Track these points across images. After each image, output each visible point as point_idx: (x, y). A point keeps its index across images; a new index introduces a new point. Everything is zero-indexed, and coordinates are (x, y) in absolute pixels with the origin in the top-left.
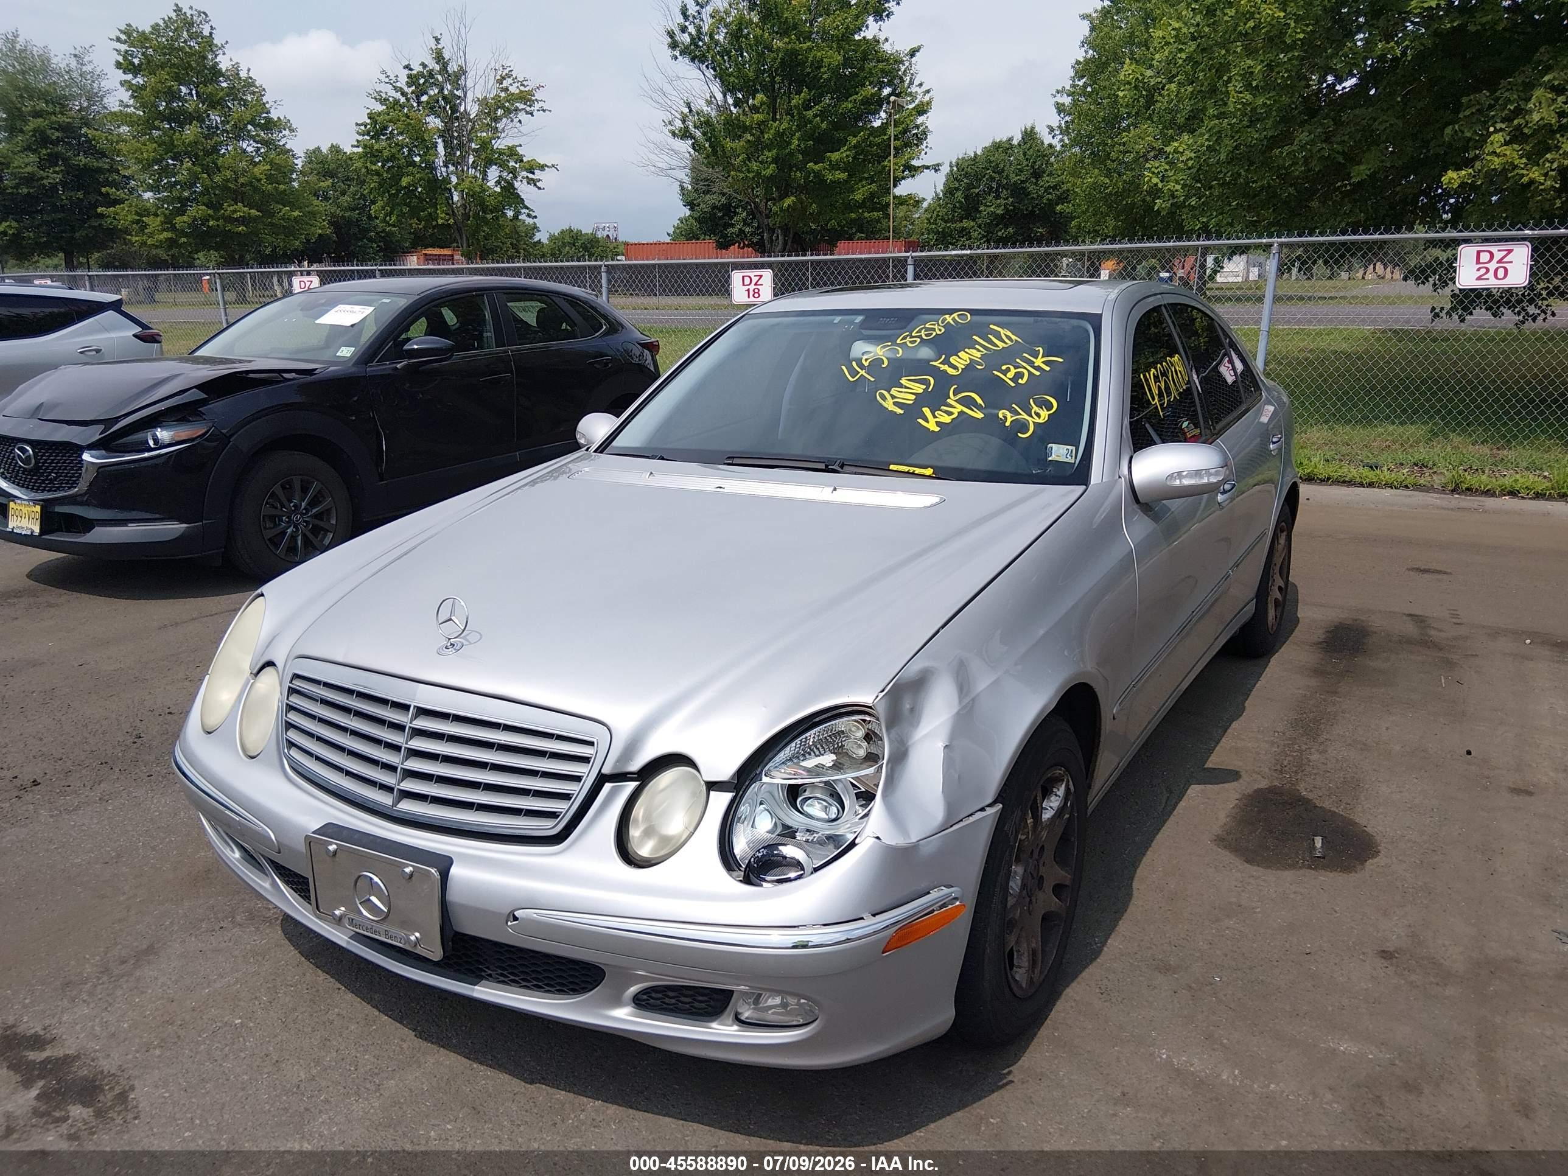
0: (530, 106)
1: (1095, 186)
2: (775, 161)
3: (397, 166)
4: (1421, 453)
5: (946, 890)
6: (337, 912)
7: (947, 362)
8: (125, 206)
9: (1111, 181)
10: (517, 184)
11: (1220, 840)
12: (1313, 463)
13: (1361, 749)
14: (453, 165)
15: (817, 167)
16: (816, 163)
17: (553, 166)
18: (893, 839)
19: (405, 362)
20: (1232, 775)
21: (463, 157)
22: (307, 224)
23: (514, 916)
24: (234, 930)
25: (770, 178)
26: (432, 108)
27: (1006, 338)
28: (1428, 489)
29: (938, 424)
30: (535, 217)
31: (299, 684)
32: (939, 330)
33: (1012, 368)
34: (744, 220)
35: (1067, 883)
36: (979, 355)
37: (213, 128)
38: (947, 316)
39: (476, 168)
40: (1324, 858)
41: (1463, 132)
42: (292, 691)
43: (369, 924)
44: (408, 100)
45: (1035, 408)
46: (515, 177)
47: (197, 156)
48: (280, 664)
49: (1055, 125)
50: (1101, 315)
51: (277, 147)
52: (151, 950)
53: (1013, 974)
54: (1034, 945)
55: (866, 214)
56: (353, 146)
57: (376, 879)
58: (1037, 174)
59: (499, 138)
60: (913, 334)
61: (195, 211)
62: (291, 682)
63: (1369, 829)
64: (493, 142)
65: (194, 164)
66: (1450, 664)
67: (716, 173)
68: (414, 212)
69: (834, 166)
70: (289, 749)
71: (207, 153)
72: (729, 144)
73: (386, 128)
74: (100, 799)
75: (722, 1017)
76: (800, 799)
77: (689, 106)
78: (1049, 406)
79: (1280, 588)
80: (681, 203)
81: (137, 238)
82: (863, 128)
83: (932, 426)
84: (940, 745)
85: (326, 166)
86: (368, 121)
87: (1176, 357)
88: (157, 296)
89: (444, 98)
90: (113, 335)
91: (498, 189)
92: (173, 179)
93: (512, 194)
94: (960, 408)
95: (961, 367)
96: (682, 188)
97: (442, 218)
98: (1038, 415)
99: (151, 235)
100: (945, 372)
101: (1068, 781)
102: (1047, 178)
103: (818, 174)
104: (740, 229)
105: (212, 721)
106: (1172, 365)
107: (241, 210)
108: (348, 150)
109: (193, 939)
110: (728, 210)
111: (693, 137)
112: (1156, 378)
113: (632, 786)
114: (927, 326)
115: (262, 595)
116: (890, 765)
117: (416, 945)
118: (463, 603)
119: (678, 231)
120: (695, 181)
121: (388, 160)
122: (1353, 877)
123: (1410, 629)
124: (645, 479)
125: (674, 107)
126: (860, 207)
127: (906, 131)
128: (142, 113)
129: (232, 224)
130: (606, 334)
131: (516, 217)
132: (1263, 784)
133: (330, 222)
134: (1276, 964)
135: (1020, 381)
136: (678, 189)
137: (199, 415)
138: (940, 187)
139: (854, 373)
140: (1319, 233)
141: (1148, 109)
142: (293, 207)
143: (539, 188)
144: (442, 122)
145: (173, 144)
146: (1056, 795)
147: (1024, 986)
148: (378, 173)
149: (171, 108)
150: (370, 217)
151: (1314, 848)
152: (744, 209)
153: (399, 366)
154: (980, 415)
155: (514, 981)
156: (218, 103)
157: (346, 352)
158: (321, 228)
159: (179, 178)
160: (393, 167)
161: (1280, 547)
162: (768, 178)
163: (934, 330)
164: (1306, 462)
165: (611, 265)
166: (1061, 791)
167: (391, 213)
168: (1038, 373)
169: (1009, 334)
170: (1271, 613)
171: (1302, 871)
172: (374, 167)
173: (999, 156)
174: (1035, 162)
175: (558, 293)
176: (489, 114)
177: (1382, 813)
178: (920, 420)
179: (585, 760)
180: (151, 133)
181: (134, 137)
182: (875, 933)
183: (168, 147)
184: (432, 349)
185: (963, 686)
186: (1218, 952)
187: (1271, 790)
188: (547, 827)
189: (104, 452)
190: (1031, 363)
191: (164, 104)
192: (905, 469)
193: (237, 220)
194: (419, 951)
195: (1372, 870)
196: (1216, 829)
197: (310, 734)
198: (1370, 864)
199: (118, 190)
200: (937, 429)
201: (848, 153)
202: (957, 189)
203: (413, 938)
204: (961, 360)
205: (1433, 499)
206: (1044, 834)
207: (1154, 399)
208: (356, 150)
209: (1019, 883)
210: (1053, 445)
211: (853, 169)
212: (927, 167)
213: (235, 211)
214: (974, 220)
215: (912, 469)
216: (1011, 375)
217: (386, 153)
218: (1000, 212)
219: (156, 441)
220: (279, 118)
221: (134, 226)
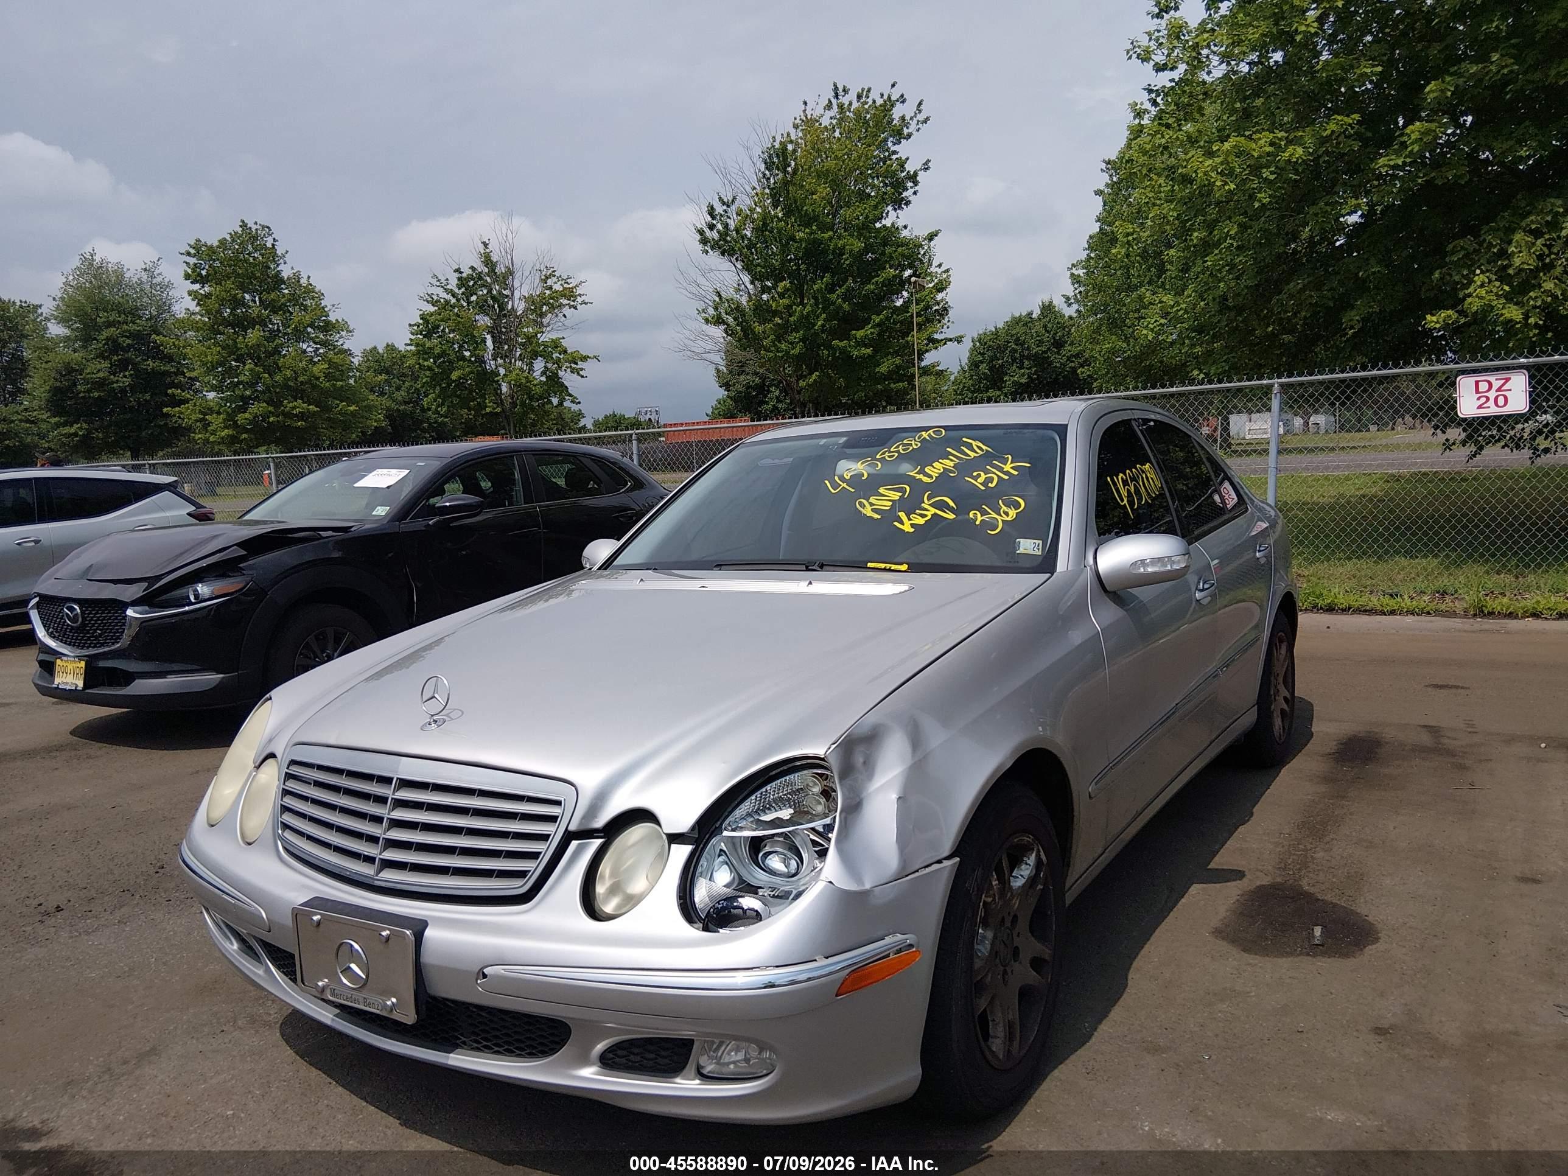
0: (574, 301)
1: (1114, 352)
2: (803, 340)
3: (447, 362)
4: (1444, 581)
5: (899, 937)
6: (320, 984)
7: (922, 472)
8: (190, 405)
9: (1128, 345)
10: (561, 373)
11: (1218, 933)
12: (1332, 594)
13: (1367, 847)
14: (501, 358)
15: (841, 344)
16: (841, 341)
17: (595, 357)
18: (846, 884)
19: (437, 519)
20: (1239, 875)
21: (510, 350)
22: (362, 417)
23: (484, 974)
24: (234, 1034)
25: (799, 357)
26: (482, 307)
27: (977, 448)
28: (1450, 614)
29: (912, 525)
30: (579, 403)
31: (296, 770)
32: (915, 445)
33: (982, 474)
34: (777, 398)
35: (1047, 957)
36: (952, 464)
37: (274, 331)
38: (923, 433)
39: (522, 360)
40: (1322, 945)
41: (1451, 275)
42: (289, 776)
43: (349, 993)
44: (458, 300)
45: (1004, 508)
46: (560, 368)
47: (259, 358)
48: (279, 756)
49: (1071, 294)
50: (1067, 425)
51: (335, 347)
52: (154, 1051)
53: (989, 1043)
54: (1010, 1017)
55: (893, 386)
56: (406, 345)
57: (356, 946)
58: (1059, 344)
59: (543, 332)
60: (892, 450)
61: (257, 408)
62: (288, 768)
63: (1370, 919)
64: (539, 335)
65: (256, 365)
66: (1462, 768)
67: (750, 354)
68: (464, 403)
69: (861, 343)
70: (283, 831)
71: (269, 355)
72: (758, 328)
73: (438, 327)
74: (119, 922)
75: (685, 1071)
76: (761, 855)
77: (720, 296)
78: (1017, 505)
79: (1285, 699)
80: (717, 385)
81: (200, 436)
82: (885, 308)
83: (907, 528)
84: (894, 796)
85: (382, 364)
86: (421, 322)
87: (1148, 466)
88: (218, 490)
89: (493, 298)
90: (168, 514)
91: (544, 379)
92: (236, 380)
93: (557, 383)
94: (933, 511)
95: (935, 475)
96: (718, 371)
97: (489, 407)
98: (1007, 514)
99: (214, 433)
100: (920, 480)
101: (1038, 851)
102: (1069, 348)
103: (843, 351)
104: (774, 406)
105: (217, 814)
106: (1143, 472)
107: (300, 406)
108: (402, 348)
109: (194, 1042)
110: (762, 389)
111: (724, 323)
112: (1125, 483)
113: (597, 843)
114: (905, 442)
115: (271, 699)
116: (843, 816)
117: (392, 1010)
118: (445, 682)
119: (716, 412)
120: (730, 363)
121: (440, 356)
122: (1351, 962)
123: (1426, 739)
124: (636, 585)
125: (708, 297)
126: (885, 380)
127: (927, 307)
128: (207, 320)
129: (291, 419)
130: (631, 490)
131: (561, 404)
132: (1266, 881)
133: (386, 417)
134: (1267, 1042)
135: (990, 485)
136: (714, 372)
137: (238, 571)
138: (965, 361)
139: (835, 486)
140: (1318, 372)
141: (1159, 277)
142: (350, 402)
143: (582, 377)
144: (491, 319)
145: (236, 347)
146: (1026, 864)
147: (1001, 1057)
148: (430, 368)
149: (235, 315)
150: (423, 410)
151: (1314, 937)
152: (777, 387)
153: (430, 523)
154: (951, 516)
155: (486, 1047)
156: (280, 309)
157: (381, 511)
158: (377, 420)
159: (242, 378)
160: (444, 362)
161: (1282, 657)
162: (797, 356)
163: (911, 445)
164: (1325, 592)
165: (641, 433)
166: (1032, 860)
167: (443, 404)
168: (1006, 477)
169: (981, 445)
170: (1278, 722)
171: (1300, 958)
172: (426, 364)
173: (1020, 330)
174: (1055, 334)
175: (585, 454)
176: (534, 311)
177: (1384, 903)
178: (896, 524)
179: (552, 819)
180: (215, 338)
181: (200, 341)
182: (830, 974)
183: (232, 350)
184: (464, 505)
185: (916, 740)
186: (1209, 1033)
187: (1274, 886)
188: (517, 887)
189: (147, 608)
190: (1001, 470)
191: (228, 310)
192: (883, 566)
193: (296, 415)
194: (396, 1016)
195: (1370, 955)
196: (1215, 922)
197: (303, 816)
198: (1370, 950)
199: (184, 391)
200: (912, 530)
201: (872, 330)
202: (982, 362)
203: (389, 1003)
204: (935, 469)
205: (1456, 623)
206: (1016, 903)
207: (1122, 500)
208: (409, 348)
209: (988, 947)
210: (1022, 540)
211: (879, 345)
212: (951, 340)
213: (295, 408)
214: (1000, 389)
215: (888, 566)
216: (981, 480)
217: (437, 351)
218: (1023, 381)
219: (197, 596)
220: (337, 320)
221: (198, 424)
